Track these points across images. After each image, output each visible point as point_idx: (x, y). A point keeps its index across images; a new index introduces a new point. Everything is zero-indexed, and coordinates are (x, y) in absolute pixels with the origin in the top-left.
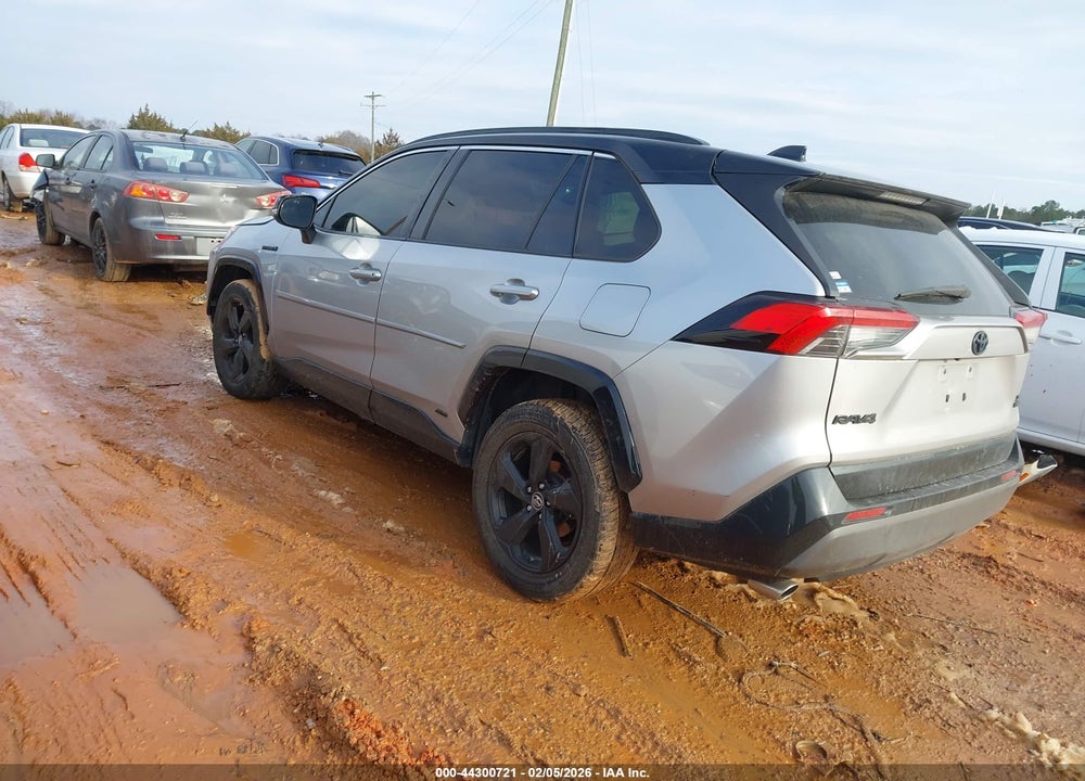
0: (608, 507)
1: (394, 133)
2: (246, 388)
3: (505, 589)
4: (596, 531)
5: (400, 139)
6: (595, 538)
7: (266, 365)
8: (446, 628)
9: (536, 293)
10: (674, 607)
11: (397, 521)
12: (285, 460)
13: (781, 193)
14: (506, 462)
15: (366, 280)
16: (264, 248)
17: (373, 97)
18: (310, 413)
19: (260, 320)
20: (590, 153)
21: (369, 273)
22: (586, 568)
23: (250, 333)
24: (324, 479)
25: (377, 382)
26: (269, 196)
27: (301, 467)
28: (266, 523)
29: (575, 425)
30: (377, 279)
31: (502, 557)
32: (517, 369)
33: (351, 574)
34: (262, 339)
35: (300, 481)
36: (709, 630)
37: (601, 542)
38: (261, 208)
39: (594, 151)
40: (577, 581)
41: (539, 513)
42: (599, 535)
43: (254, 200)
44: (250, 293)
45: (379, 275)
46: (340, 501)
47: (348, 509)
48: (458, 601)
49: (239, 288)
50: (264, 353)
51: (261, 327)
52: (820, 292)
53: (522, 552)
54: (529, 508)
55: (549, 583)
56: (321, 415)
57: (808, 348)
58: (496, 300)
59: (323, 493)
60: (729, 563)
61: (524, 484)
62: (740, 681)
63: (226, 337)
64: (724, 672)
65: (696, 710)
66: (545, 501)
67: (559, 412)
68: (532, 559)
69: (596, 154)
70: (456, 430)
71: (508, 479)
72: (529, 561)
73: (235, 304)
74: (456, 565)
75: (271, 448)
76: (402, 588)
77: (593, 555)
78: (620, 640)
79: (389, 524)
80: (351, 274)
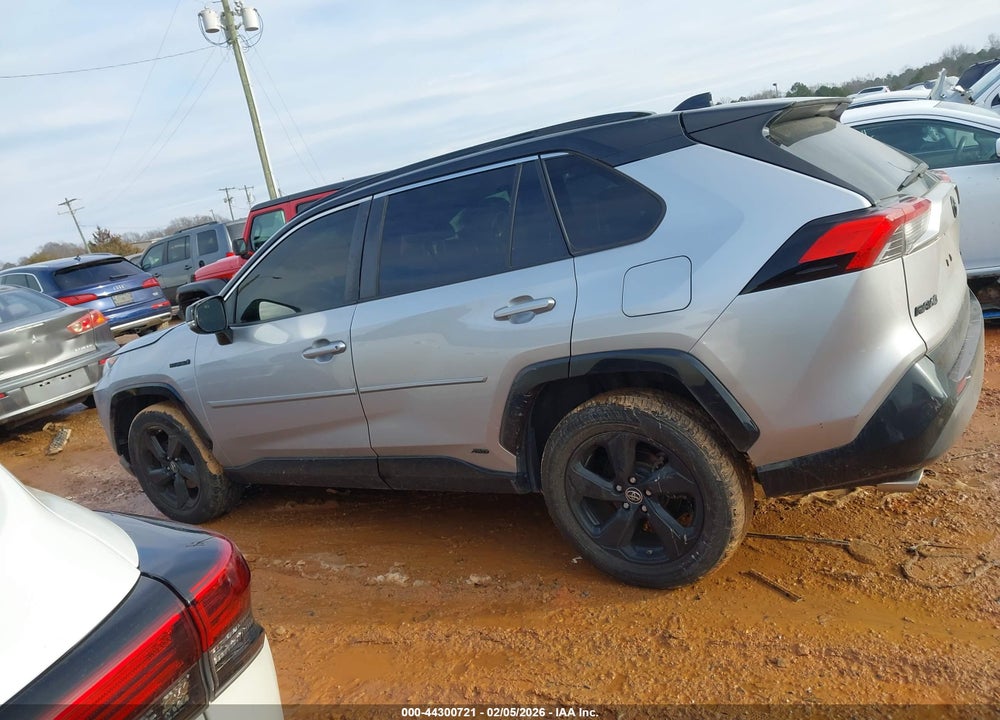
0: (725, 472)
1: (103, 229)
2: (204, 510)
3: (634, 591)
4: (725, 499)
5: (111, 234)
6: (726, 507)
7: (218, 480)
8: (627, 651)
9: (553, 302)
10: (784, 539)
11: (477, 573)
12: (308, 563)
13: (766, 131)
14: (582, 471)
15: (324, 356)
16: (172, 366)
17: (68, 203)
18: (279, 509)
19: (194, 438)
20: (536, 157)
21: (331, 347)
22: (725, 537)
23: (186, 454)
24: (364, 564)
25: (380, 448)
26: (77, 322)
27: (330, 564)
28: (356, 631)
29: (653, 409)
30: (343, 350)
31: (616, 563)
32: (564, 380)
33: (490, 642)
34: (205, 455)
35: (342, 577)
36: (831, 544)
37: (733, 508)
38: (76, 336)
39: (539, 154)
40: (720, 553)
41: (641, 506)
42: (729, 502)
43: (66, 330)
44: (170, 416)
45: (343, 346)
46: (405, 578)
47: (417, 583)
48: (607, 620)
49: (153, 416)
50: (213, 469)
51: (199, 445)
52: (867, 204)
53: (634, 549)
54: (626, 505)
55: (687, 567)
56: (292, 506)
57: (880, 257)
58: (507, 324)
59: (380, 578)
60: (872, 475)
61: (610, 485)
62: (905, 576)
63: (153, 469)
64: (885, 576)
65: (904, 619)
66: (644, 493)
67: (627, 404)
68: (651, 552)
69: (542, 157)
70: (506, 461)
71: (591, 486)
72: (648, 555)
73: (153, 432)
74: (571, 589)
75: (279, 557)
76: (548, 633)
77: (730, 523)
78: (776, 588)
79: (475, 579)
80: (305, 356)
